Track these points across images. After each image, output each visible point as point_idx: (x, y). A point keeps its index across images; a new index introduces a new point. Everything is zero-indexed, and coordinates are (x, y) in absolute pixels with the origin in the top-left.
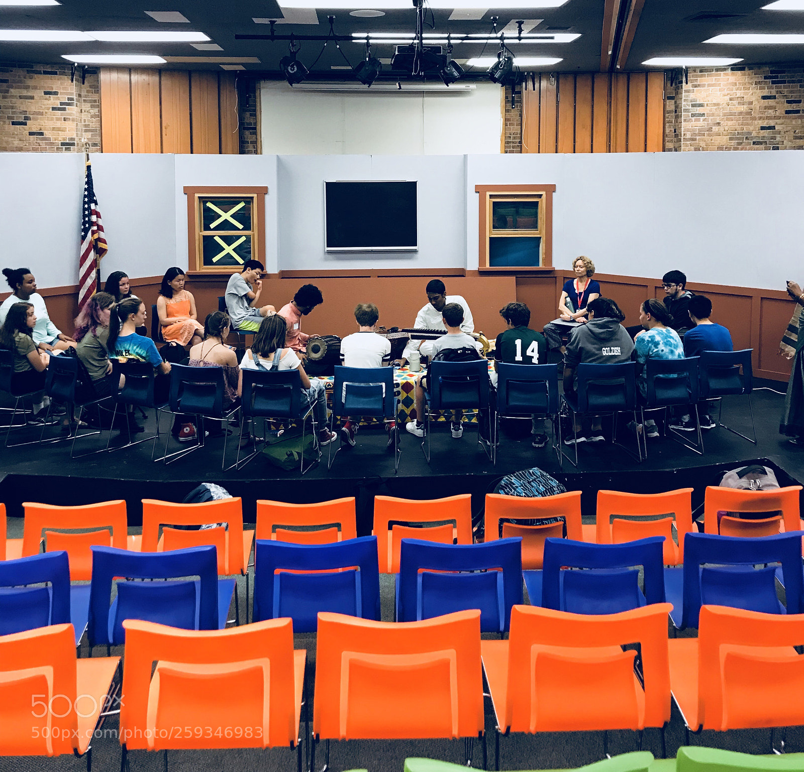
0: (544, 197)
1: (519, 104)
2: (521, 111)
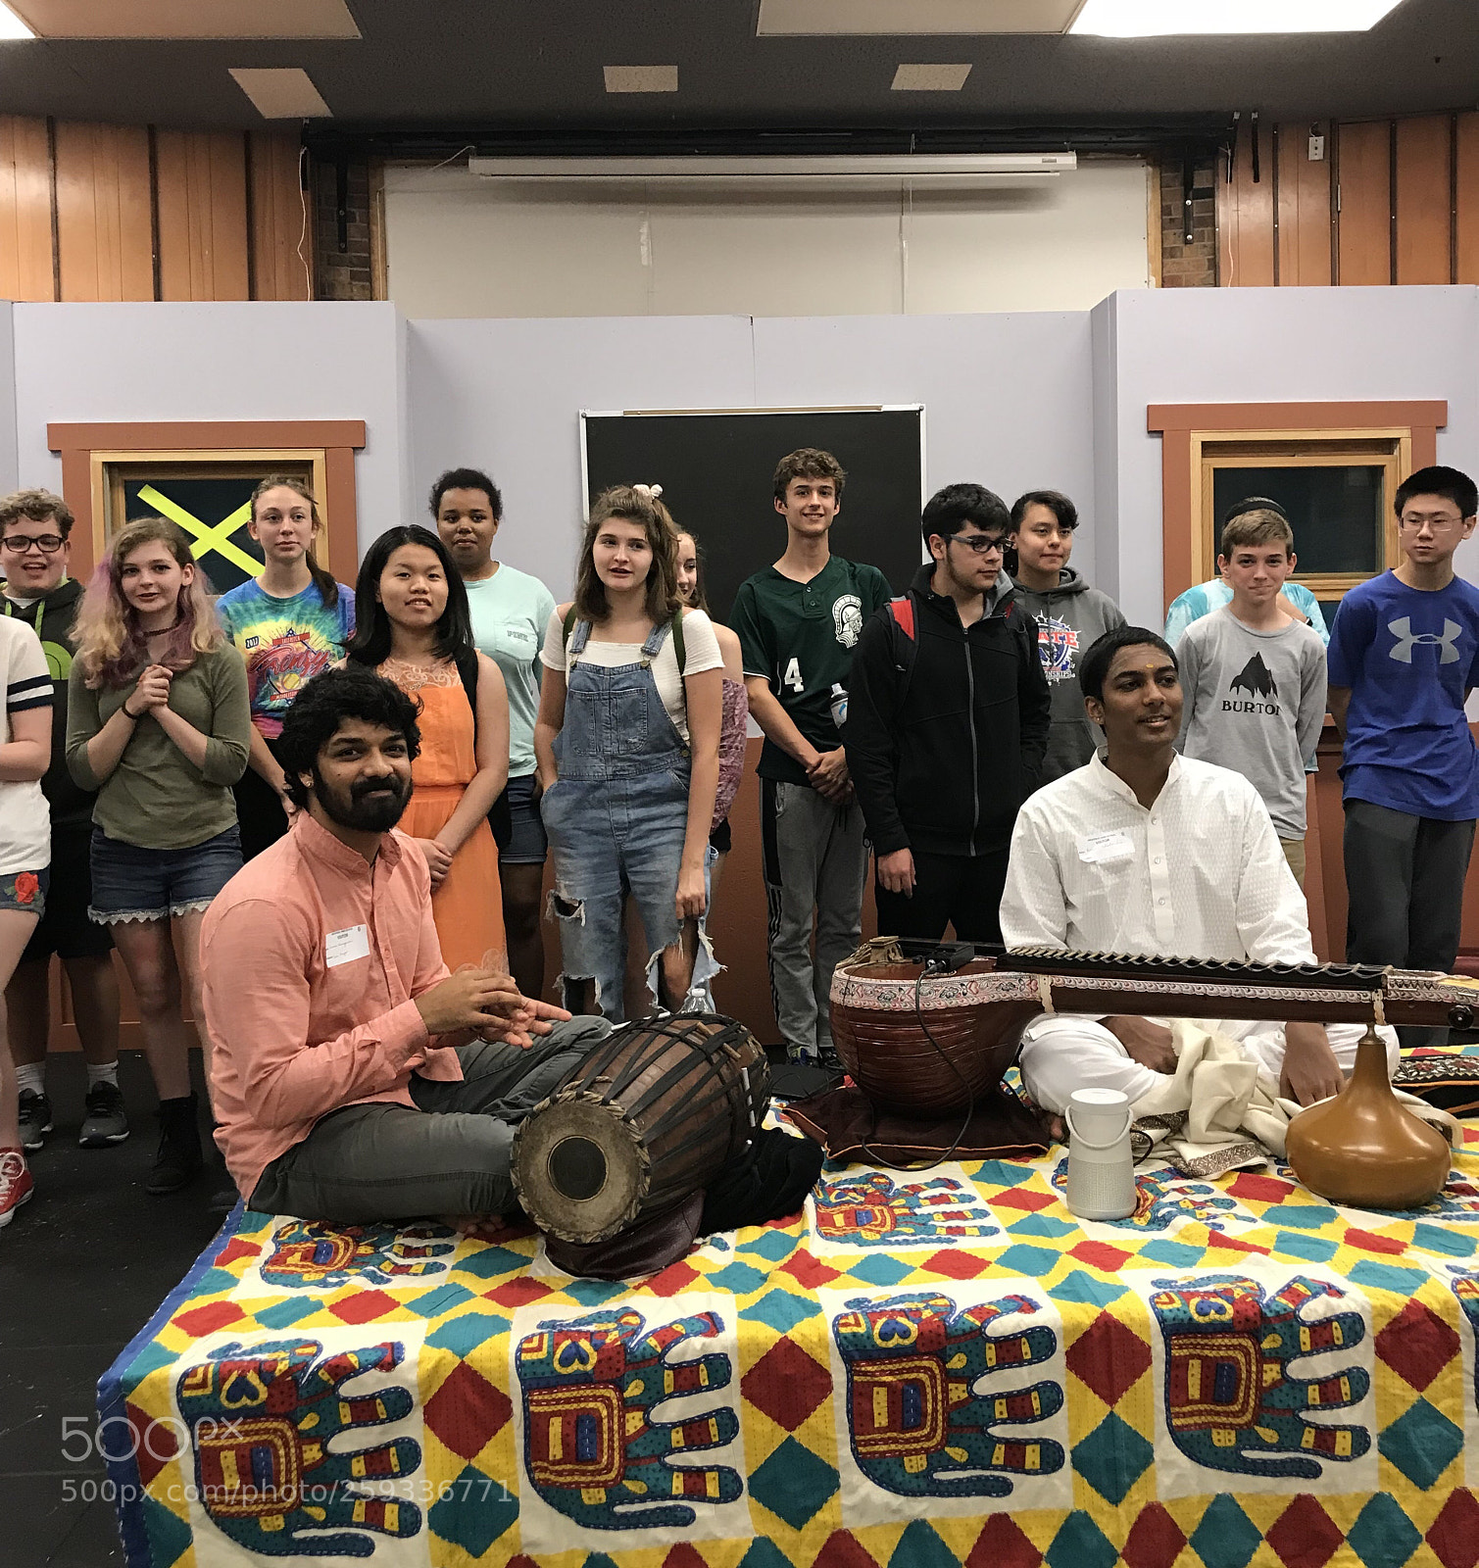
0: (1406, 444)
1: (1207, 230)
2: (1214, 250)
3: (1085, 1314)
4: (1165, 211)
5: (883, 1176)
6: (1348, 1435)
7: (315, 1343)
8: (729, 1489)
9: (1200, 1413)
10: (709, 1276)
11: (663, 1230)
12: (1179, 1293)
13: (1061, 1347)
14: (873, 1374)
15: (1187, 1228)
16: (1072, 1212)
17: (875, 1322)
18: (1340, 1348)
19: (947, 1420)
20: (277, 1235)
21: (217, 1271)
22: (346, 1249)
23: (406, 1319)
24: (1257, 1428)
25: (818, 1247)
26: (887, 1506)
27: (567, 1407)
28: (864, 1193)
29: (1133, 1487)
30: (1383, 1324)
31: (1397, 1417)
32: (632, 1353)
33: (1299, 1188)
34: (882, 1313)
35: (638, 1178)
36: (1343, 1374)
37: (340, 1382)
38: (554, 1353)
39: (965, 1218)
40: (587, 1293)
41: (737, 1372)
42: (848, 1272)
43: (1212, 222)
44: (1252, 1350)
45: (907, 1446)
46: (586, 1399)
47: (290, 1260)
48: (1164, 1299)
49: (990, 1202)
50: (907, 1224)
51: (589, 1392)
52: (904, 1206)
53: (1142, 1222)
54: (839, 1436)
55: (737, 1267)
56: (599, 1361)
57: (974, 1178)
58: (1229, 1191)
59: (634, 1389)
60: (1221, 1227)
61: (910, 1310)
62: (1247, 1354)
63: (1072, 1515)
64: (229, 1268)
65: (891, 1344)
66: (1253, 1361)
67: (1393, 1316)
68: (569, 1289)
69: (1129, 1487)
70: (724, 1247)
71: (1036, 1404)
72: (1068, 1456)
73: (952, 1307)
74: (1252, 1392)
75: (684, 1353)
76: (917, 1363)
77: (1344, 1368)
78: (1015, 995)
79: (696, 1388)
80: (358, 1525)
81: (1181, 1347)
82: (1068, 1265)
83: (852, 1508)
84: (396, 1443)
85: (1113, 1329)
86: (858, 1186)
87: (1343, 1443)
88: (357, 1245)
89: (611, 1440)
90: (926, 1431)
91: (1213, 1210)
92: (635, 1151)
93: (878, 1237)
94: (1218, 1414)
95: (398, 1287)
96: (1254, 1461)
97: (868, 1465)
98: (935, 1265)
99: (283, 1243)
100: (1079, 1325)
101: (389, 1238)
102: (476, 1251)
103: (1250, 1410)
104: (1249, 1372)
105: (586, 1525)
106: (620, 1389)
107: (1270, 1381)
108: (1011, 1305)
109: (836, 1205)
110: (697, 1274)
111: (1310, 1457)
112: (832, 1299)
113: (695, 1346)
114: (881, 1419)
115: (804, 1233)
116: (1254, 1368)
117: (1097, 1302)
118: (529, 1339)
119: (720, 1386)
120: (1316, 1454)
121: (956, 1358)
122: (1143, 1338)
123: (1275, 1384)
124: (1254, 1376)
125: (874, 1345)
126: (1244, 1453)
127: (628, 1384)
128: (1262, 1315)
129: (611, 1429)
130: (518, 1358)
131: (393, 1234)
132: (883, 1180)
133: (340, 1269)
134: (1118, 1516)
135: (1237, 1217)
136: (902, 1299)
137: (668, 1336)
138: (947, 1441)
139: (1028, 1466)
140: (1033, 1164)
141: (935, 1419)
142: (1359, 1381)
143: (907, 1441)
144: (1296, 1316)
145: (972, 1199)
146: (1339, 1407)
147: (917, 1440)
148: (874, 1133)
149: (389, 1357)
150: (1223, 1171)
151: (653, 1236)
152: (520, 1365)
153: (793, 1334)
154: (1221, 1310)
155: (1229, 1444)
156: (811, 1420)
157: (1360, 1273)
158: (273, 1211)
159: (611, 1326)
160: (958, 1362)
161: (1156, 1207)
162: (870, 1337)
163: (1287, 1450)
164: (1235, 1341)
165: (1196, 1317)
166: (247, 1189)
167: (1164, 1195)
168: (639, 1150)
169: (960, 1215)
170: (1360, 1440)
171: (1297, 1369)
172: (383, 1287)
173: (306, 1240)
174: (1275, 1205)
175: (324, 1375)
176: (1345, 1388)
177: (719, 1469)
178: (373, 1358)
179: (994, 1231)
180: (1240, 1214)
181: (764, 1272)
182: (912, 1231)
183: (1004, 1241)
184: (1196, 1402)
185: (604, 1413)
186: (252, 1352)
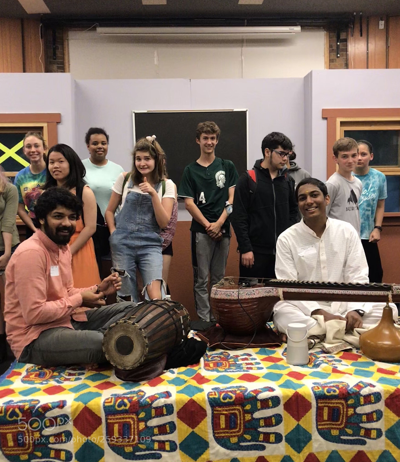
1: (344, 53)
2: (347, 60)
3: (290, 392)
4: (331, 46)
5: (227, 353)
6: (375, 431)
7: (38, 400)
8: (173, 447)
9: (327, 424)
10: (168, 381)
11: (153, 367)
12: (321, 386)
13: (282, 403)
14: (220, 411)
15: (325, 367)
16: (288, 363)
17: (221, 394)
18: (373, 403)
19: (244, 426)
20: (27, 370)
21: (7, 380)
22: (50, 373)
23: (68, 393)
24: (346, 429)
25: (204, 372)
26: (225, 453)
27: (120, 421)
28: (220, 357)
29: (305, 448)
30: (387, 396)
31: (391, 426)
32: (141, 404)
33: (363, 356)
34: (223, 392)
35: (144, 348)
36: (374, 412)
37: (46, 412)
38: (116, 404)
39: (253, 365)
40: (128, 386)
41: (176, 410)
42: (214, 380)
43: (346, 50)
44: (345, 404)
45: (231, 434)
46: (126, 418)
47: (31, 377)
48: (316, 388)
49: (262, 360)
50: (233, 366)
51: (127, 416)
52: (233, 361)
53: (311, 366)
54: (209, 431)
55: (177, 378)
56: (131, 406)
57: (256, 353)
58: (340, 357)
59: (142, 415)
60: (337, 367)
61: (233, 391)
62: (343, 405)
63: (285, 457)
64: (12, 379)
65: (226, 401)
66: (345, 408)
67: (391, 393)
68: (122, 385)
69: (304, 447)
70: (173, 373)
71: (274, 421)
72: (284, 438)
73: (246, 390)
74: (345, 417)
75: (158, 403)
76: (235, 407)
77: (375, 410)
78: (271, 294)
79: (162, 415)
80: (52, 458)
81: (321, 403)
82: (286, 378)
83: (213, 454)
84: (64, 432)
85: (299, 397)
86: (218, 355)
87: (374, 434)
88: (53, 372)
89: (134, 431)
90: (237, 430)
91: (334, 363)
92: (143, 340)
93: (224, 370)
94: (333, 425)
95: (66, 384)
96: (344, 440)
97: (219, 440)
98: (242, 378)
99: (29, 372)
100: (288, 396)
101: (63, 371)
102: (92, 374)
103: (344, 423)
104: (343, 411)
105: (126, 459)
106: (137, 415)
107: (350, 414)
108: (266, 389)
109: (211, 361)
110: (164, 380)
111: (363, 438)
112: (207, 388)
113: (161, 402)
114: (223, 426)
115: (200, 368)
116: (345, 410)
117: (294, 388)
118: (108, 399)
119: (170, 415)
120: (365, 437)
121: (247, 406)
122: (309, 400)
123: (352, 415)
124: (345, 413)
125: (221, 401)
126: (342, 437)
127: (140, 413)
128: (348, 393)
129: (134, 428)
130: (104, 405)
131: (65, 369)
132: (226, 354)
133: (47, 379)
134: (299, 457)
135: (342, 364)
136: (230, 387)
137: (153, 398)
138: (245, 432)
139: (271, 441)
140: (276, 349)
141: (240, 426)
142: (379, 414)
143: (231, 433)
144: (359, 394)
145: (255, 359)
146: (373, 422)
147: (235, 432)
148: (224, 339)
149: (62, 405)
150: (339, 351)
151: (149, 369)
152: (105, 407)
153: (194, 398)
154: (335, 391)
155: (336, 434)
156: (200, 426)
157: (381, 380)
158: (26, 362)
159: (135, 395)
160: (248, 407)
161: (315, 361)
162: (219, 398)
163: (356, 436)
164: (339, 401)
165: (326, 393)
166: (18, 355)
167: (318, 358)
168: (144, 339)
169: (251, 364)
170: (379, 433)
171: (359, 410)
172: (61, 385)
173: (37, 371)
174: (355, 361)
175: (40, 410)
176: (375, 416)
177: (170, 441)
178: (57, 404)
179: (262, 368)
180: (343, 364)
181: (186, 380)
182: (235, 368)
183: (265, 371)
184: (326, 421)
185: (132, 423)
186: (17, 402)
